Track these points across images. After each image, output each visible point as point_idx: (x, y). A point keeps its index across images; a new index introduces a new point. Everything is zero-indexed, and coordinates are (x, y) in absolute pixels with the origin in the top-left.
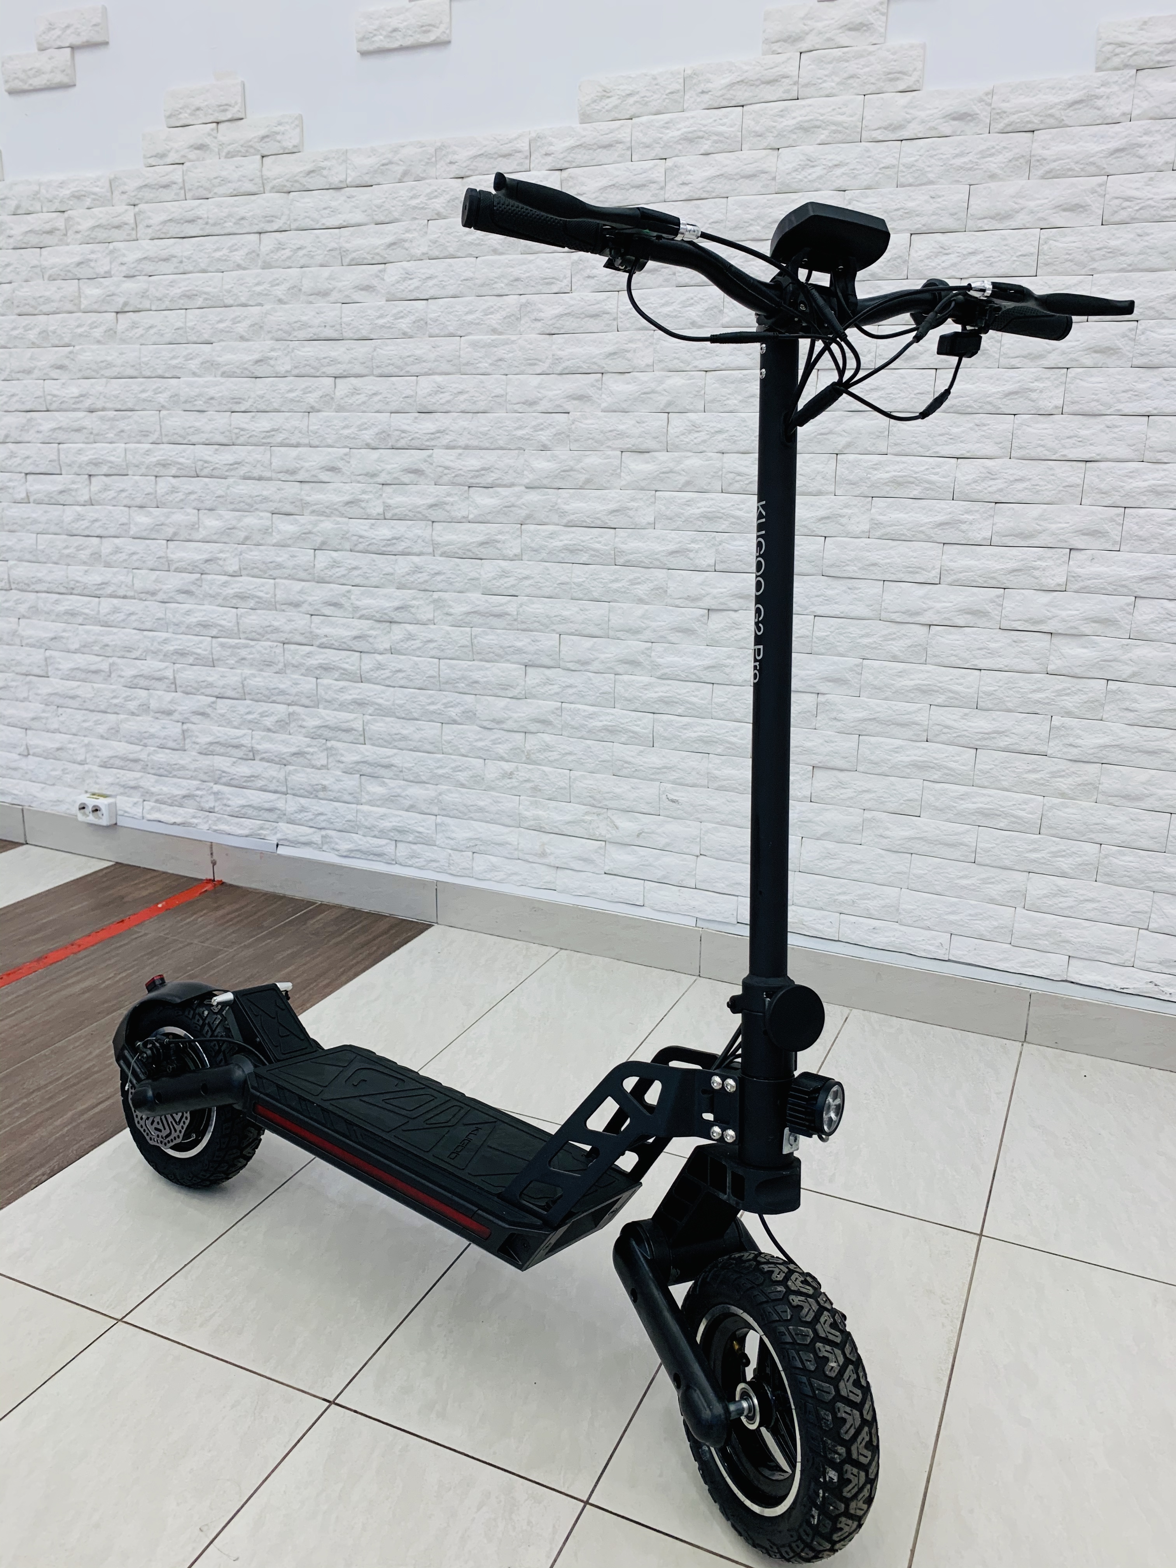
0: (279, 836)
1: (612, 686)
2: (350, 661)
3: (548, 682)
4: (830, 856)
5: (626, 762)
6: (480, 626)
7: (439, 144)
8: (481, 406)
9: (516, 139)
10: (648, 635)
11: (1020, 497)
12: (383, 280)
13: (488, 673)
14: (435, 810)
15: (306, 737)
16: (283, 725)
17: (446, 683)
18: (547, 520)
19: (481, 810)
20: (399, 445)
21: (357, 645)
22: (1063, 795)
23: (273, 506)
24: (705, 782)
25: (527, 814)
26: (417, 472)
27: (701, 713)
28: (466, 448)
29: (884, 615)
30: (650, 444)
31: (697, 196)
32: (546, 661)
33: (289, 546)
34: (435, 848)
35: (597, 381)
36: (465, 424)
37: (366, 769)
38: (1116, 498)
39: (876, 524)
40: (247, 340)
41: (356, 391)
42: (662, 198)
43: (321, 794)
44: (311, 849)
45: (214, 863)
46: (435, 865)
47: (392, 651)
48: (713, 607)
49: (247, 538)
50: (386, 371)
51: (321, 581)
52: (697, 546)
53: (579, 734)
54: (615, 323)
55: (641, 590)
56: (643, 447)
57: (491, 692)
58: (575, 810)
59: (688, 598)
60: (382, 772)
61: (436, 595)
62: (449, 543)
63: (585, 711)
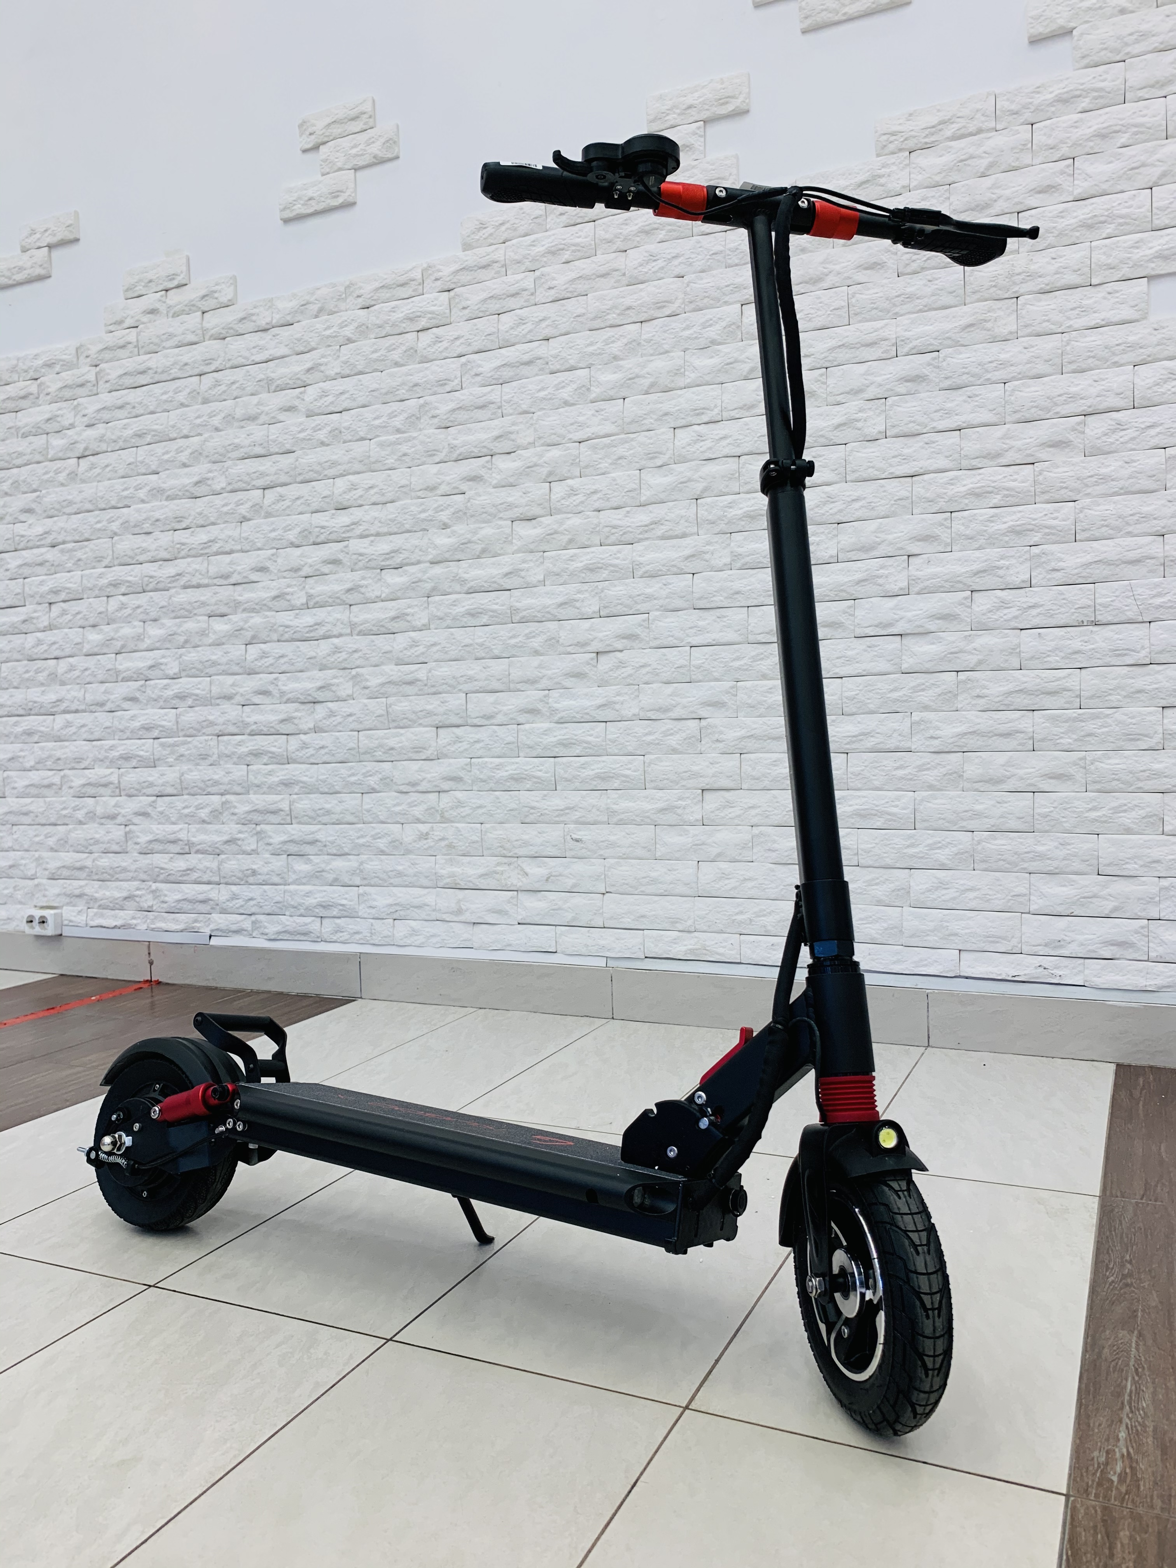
0: (212, 926)
1: (515, 735)
2: (276, 744)
3: (458, 739)
4: (724, 876)
5: (533, 808)
6: (395, 695)
7: (348, 283)
8: (389, 496)
9: (411, 270)
10: (545, 683)
11: (859, 514)
12: (303, 400)
13: (403, 738)
14: (357, 881)
15: (237, 824)
16: (216, 815)
17: (365, 753)
18: (450, 590)
19: (400, 874)
20: (319, 540)
21: (284, 728)
22: (931, 787)
23: (208, 610)
24: (605, 819)
25: (443, 872)
26: (336, 562)
27: (598, 752)
28: (378, 534)
29: (751, 638)
30: (536, 510)
31: (561, 297)
32: (455, 720)
33: (223, 644)
34: (358, 919)
35: (487, 462)
36: (376, 514)
37: (293, 848)
38: (942, 504)
39: (736, 556)
40: (188, 466)
41: (282, 498)
42: (533, 302)
43: (251, 880)
44: (242, 937)
45: (151, 963)
46: (357, 937)
47: (316, 730)
48: (600, 650)
49: (186, 642)
50: (307, 477)
51: (251, 672)
52: (582, 596)
53: (487, 787)
54: (500, 411)
55: (536, 643)
56: (530, 514)
57: (406, 757)
58: (488, 863)
59: (578, 644)
60: (307, 849)
61: (354, 672)
62: (366, 622)
63: (491, 763)
